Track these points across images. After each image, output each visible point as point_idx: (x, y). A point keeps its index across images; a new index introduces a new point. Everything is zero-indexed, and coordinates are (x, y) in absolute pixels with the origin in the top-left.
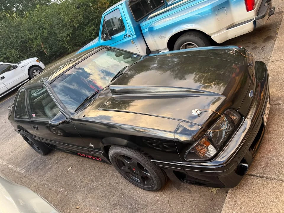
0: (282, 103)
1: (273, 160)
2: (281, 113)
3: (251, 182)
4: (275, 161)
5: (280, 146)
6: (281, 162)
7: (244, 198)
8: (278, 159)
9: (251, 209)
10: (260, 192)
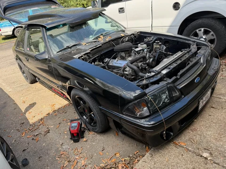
0: (223, 98)
1: (196, 137)
2: (219, 105)
3: (172, 148)
4: (197, 138)
5: (206, 129)
6: (201, 140)
7: (161, 157)
8: (201, 137)
9: (162, 167)
10: (175, 157)
